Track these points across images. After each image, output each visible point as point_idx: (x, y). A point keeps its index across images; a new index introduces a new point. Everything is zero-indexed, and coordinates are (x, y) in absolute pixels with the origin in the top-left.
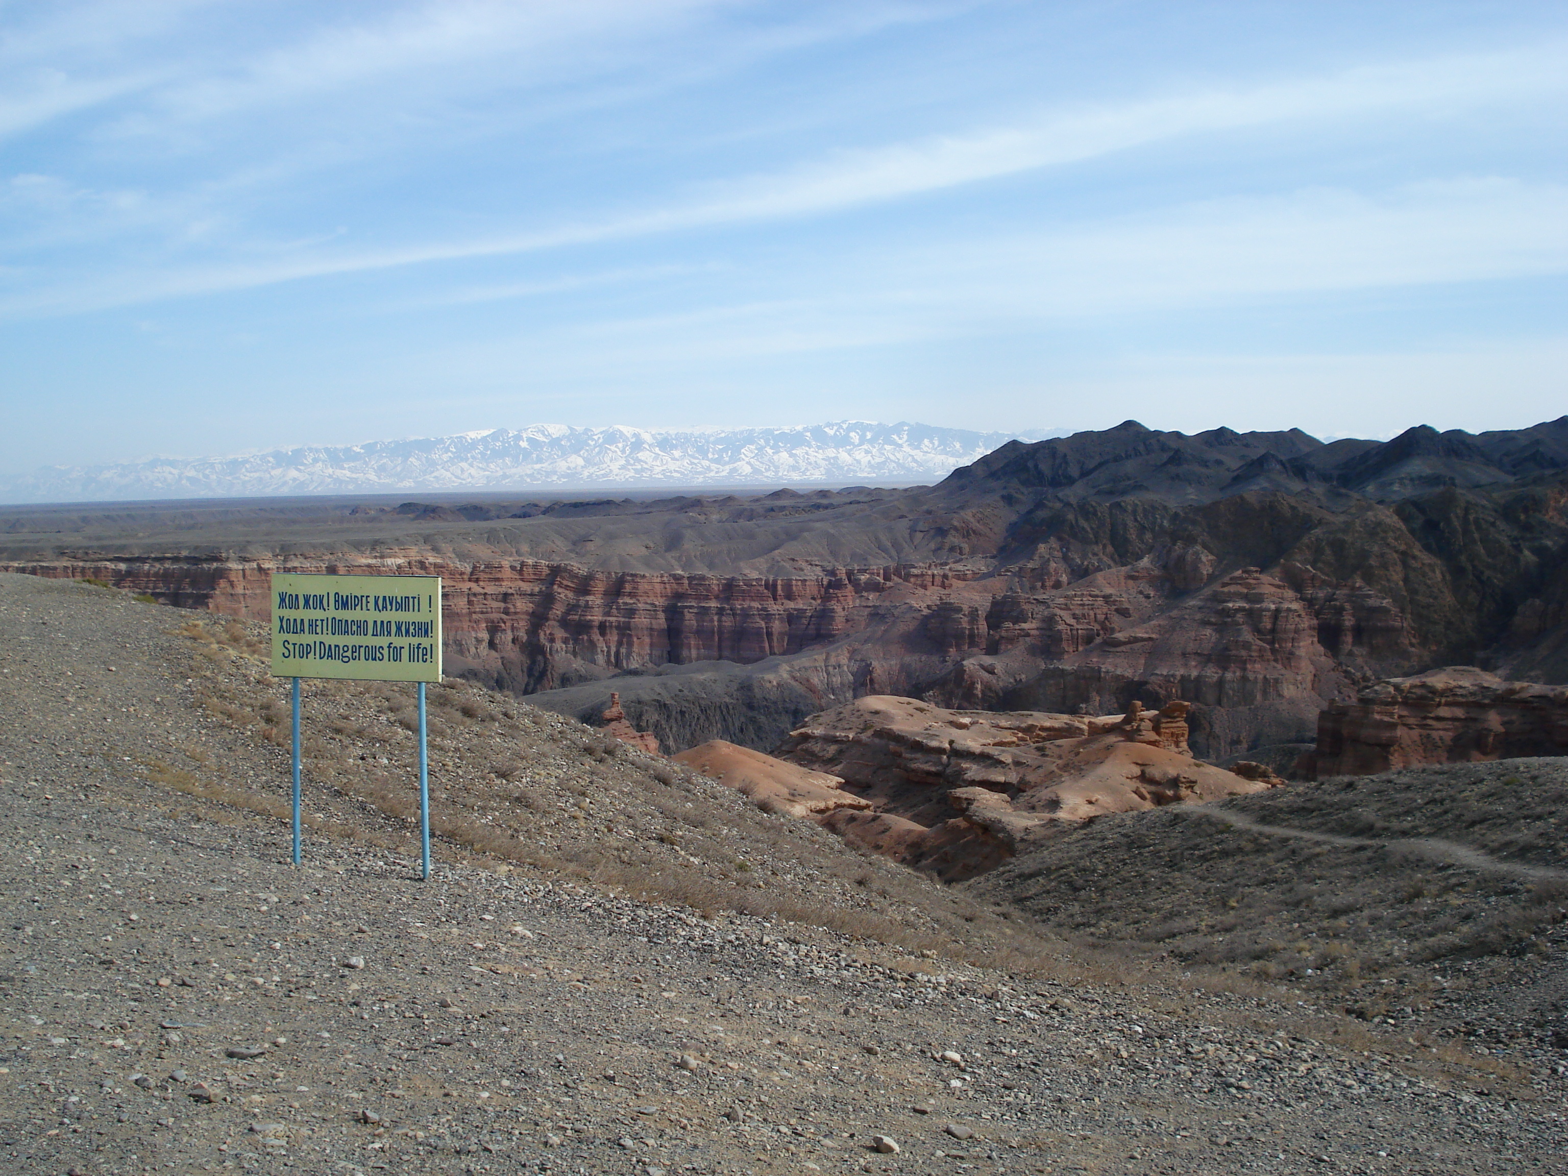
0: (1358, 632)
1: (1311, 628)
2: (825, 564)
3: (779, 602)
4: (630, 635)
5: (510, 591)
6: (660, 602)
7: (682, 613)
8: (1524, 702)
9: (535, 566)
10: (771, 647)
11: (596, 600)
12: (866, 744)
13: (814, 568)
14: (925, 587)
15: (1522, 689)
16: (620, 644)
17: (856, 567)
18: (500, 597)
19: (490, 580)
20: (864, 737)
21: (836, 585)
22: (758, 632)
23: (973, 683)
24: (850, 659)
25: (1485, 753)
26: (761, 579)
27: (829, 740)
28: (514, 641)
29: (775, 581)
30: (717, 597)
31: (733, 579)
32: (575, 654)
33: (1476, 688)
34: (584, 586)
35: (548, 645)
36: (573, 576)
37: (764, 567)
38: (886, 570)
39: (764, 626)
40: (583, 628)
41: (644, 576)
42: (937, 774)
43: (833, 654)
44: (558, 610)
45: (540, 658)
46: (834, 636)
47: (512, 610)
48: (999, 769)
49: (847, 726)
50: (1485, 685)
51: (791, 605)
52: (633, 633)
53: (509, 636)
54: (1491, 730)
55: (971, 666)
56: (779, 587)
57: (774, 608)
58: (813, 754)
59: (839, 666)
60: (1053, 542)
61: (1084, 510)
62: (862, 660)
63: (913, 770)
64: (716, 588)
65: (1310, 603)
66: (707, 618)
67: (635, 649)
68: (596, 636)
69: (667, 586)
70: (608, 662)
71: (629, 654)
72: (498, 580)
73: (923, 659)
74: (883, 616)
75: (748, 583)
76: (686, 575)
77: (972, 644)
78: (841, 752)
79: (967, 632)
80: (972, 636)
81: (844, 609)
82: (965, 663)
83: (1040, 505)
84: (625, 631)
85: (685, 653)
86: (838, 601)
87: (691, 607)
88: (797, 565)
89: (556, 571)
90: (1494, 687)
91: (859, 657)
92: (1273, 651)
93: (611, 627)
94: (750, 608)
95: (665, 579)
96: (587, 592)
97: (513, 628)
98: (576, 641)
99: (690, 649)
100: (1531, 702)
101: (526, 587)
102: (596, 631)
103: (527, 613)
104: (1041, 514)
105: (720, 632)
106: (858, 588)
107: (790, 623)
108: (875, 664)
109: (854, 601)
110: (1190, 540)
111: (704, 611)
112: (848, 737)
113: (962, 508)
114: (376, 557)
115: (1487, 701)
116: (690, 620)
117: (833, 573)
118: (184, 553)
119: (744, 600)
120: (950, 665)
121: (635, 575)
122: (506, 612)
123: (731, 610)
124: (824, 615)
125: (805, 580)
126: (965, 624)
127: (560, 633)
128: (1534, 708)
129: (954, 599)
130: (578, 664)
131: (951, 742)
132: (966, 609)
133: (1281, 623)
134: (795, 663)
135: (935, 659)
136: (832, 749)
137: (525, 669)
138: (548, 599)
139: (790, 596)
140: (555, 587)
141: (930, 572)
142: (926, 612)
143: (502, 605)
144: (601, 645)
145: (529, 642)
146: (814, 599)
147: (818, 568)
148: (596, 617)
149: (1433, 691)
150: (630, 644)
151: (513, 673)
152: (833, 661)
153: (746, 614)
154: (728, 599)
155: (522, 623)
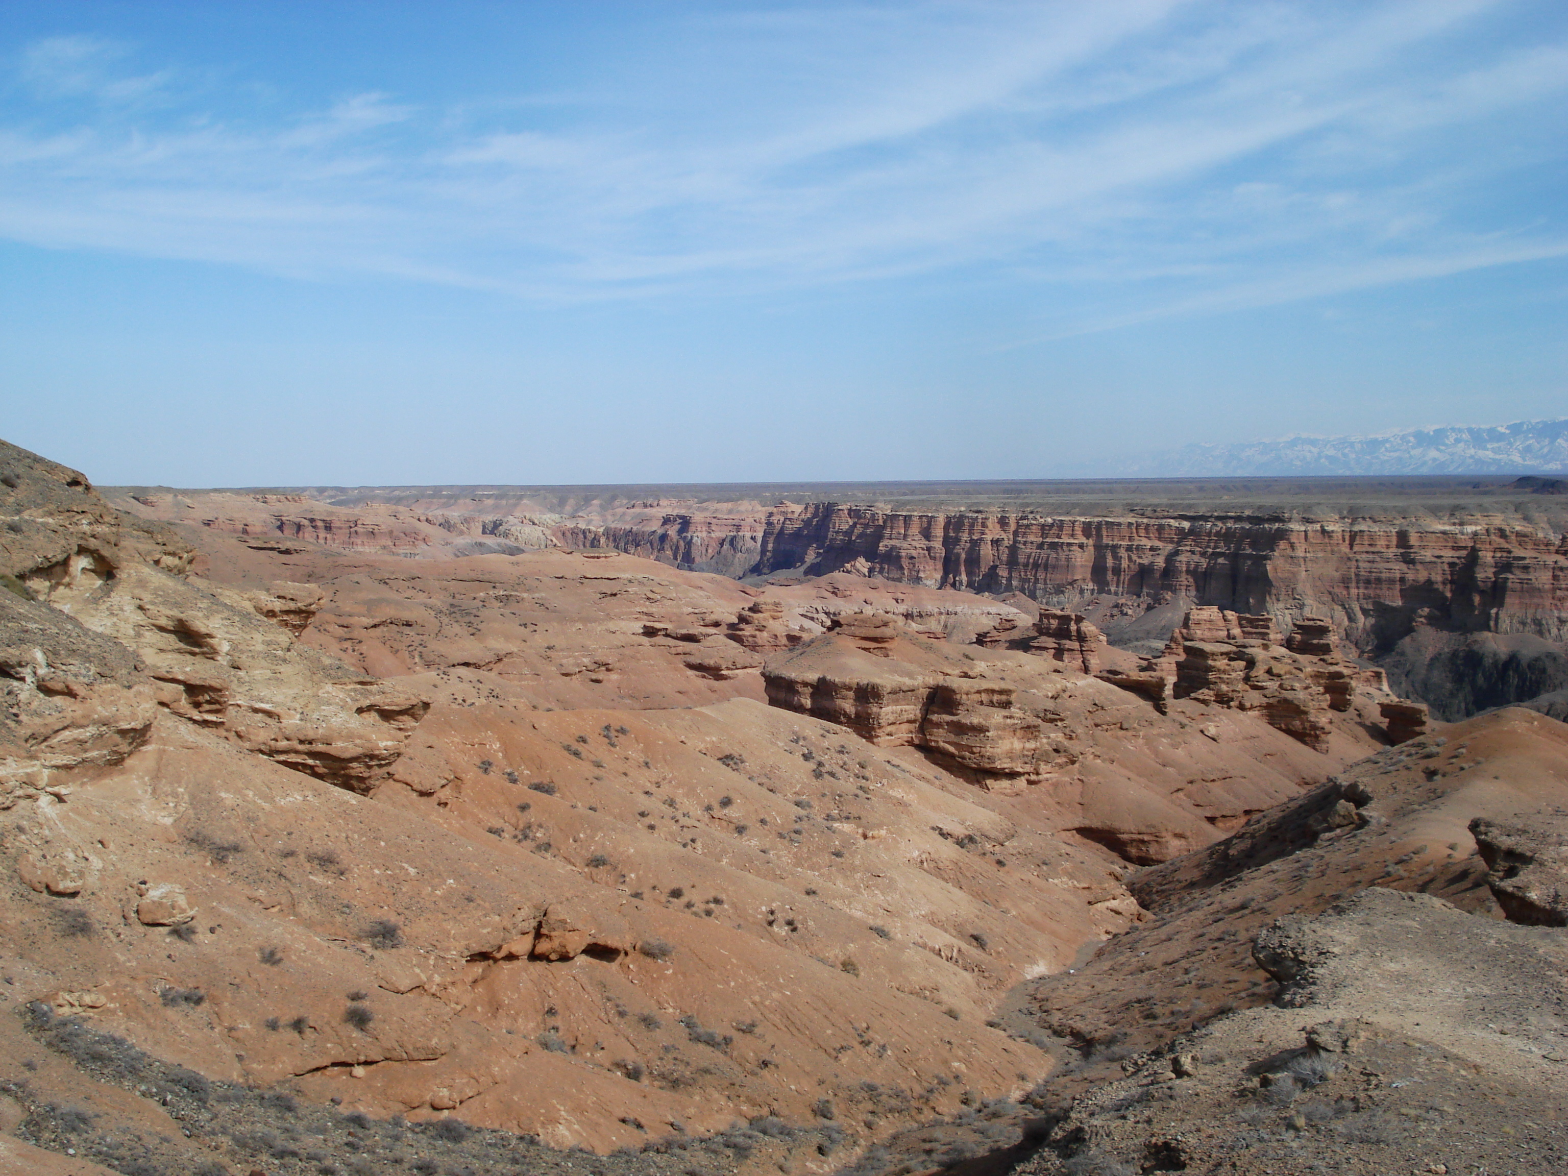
114: (1454, 524)
118: (1247, 513)
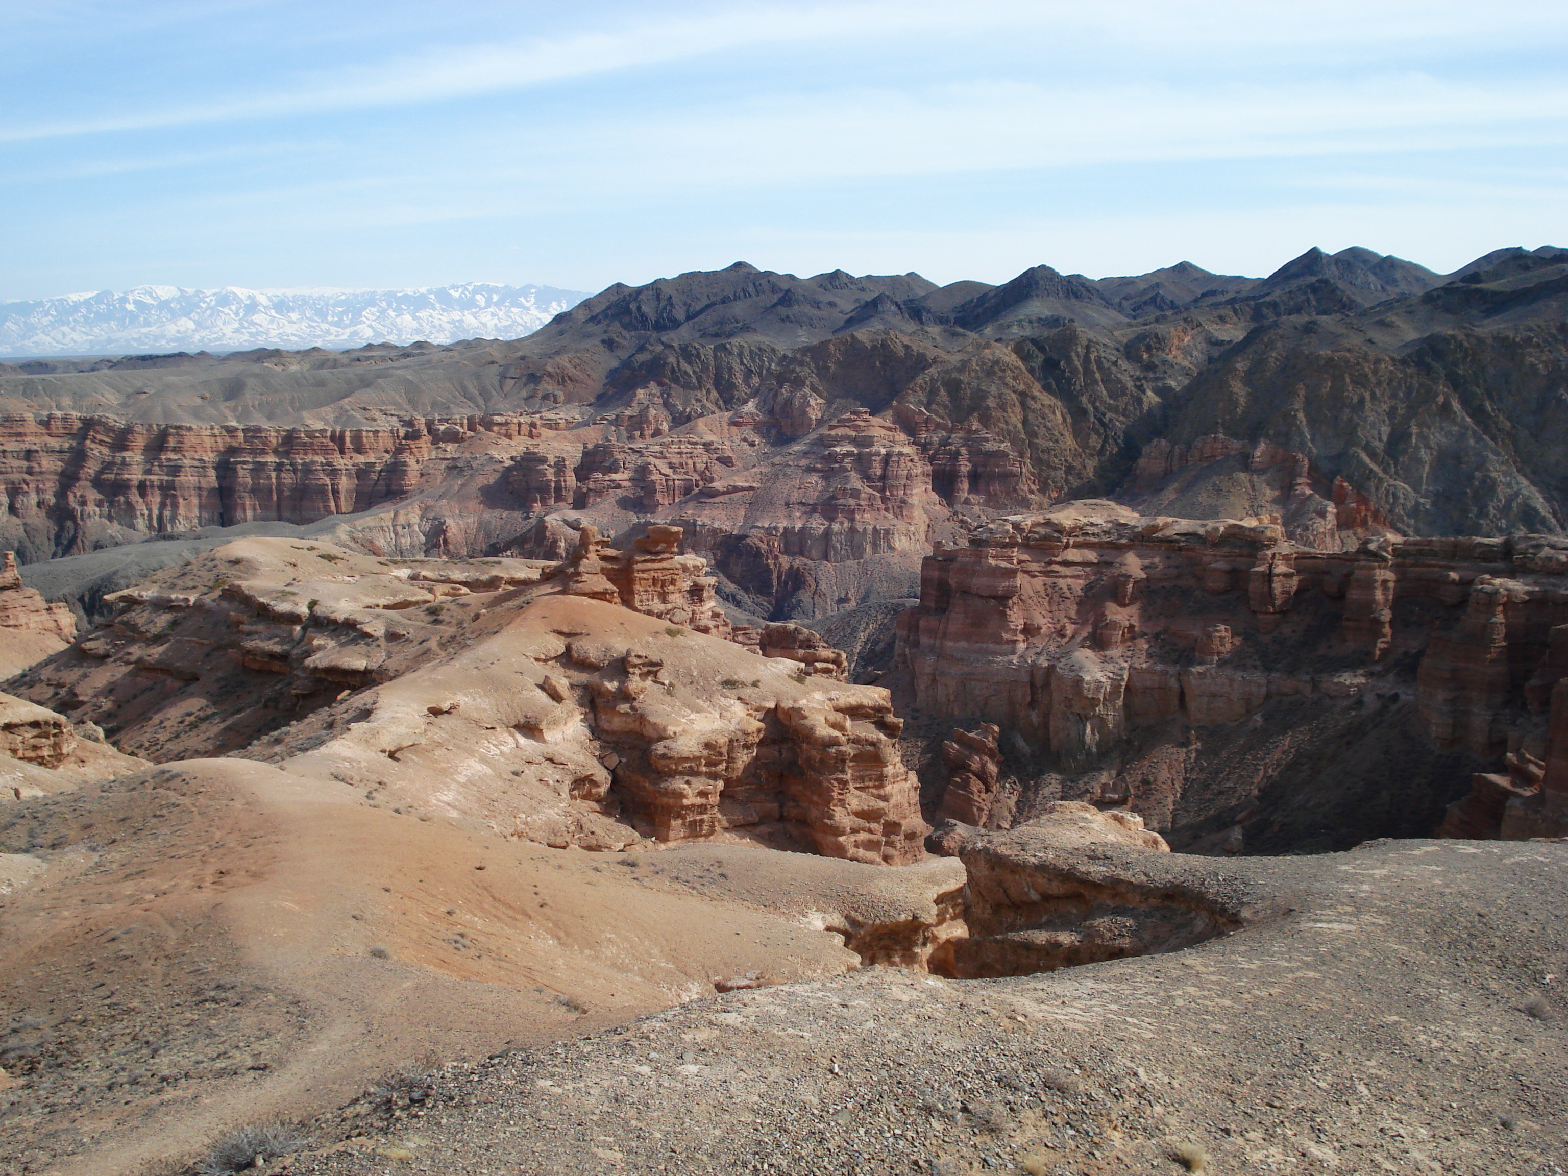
0: (975, 478)
1: (924, 474)
2: (402, 413)
3: (348, 456)
4: (175, 496)
5: (34, 447)
6: (210, 457)
7: (235, 470)
8: (1168, 541)
9: (65, 419)
10: (337, 506)
11: (135, 457)
12: (209, 611)
13: (390, 418)
14: (509, 436)
15: (1166, 525)
16: (163, 506)
17: (437, 417)
18: (23, 454)
19: (11, 435)
20: (207, 599)
21: (414, 436)
22: (322, 490)
23: (555, 541)
24: (422, 518)
25: (1123, 605)
26: (325, 431)
27: (161, 605)
28: (39, 505)
29: (342, 433)
30: (276, 452)
31: (294, 430)
32: (110, 518)
33: (1110, 525)
34: (121, 440)
35: (78, 508)
36: (109, 429)
37: (331, 417)
38: (471, 420)
39: (328, 482)
40: (121, 487)
41: (190, 429)
42: (284, 657)
43: (402, 512)
44: (91, 468)
45: (69, 523)
46: (406, 492)
47: (37, 469)
48: (362, 647)
49: (191, 584)
50: (1122, 521)
51: (361, 459)
52: (178, 493)
53: (33, 498)
54: (1130, 576)
55: (554, 523)
56: (348, 440)
57: (340, 462)
58: (134, 628)
59: (409, 525)
60: (653, 387)
61: (687, 353)
62: (435, 519)
63: (249, 652)
64: (274, 441)
65: (924, 447)
66: (264, 475)
67: (182, 511)
68: (135, 497)
69: (219, 439)
70: (150, 527)
71: (173, 519)
72: (20, 435)
73: (504, 515)
74: (462, 470)
75: (310, 434)
76: (241, 427)
77: (559, 498)
78: (174, 624)
79: (553, 485)
80: (558, 489)
81: (418, 462)
82: (546, 518)
83: (641, 349)
84: (168, 491)
85: (239, 514)
86: (411, 453)
87: (245, 463)
88: (368, 415)
89: (89, 424)
90: (1132, 523)
91: (431, 515)
92: (884, 500)
93: (152, 486)
94: (313, 462)
95: (216, 431)
96: (125, 448)
97: (38, 491)
98: (112, 504)
99: (245, 510)
100: (1177, 541)
101: (54, 443)
102: (135, 491)
103: (56, 473)
104: (642, 357)
105: (280, 492)
106: (437, 438)
107: (358, 478)
108: (450, 522)
109: (429, 452)
110: (798, 383)
111: (259, 468)
112: (187, 600)
113: (558, 353)
115: (1124, 541)
116: (244, 476)
117: (410, 423)
119: (306, 454)
120: (533, 521)
121: (178, 428)
122: (30, 472)
123: (291, 465)
124: (396, 470)
125: (378, 432)
126: (550, 474)
127: (93, 495)
128: (1180, 549)
129: (541, 450)
130: (114, 529)
131: (313, 604)
132: (552, 460)
133: (893, 468)
134: (357, 523)
135: (518, 515)
136: (163, 619)
137: (52, 537)
138: (78, 456)
139: (359, 449)
140: (88, 442)
141: (515, 421)
142: (508, 463)
143: (25, 464)
144: (141, 506)
145: (57, 505)
146: (387, 452)
147: (395, 418)
148: (135, 475)
149: (1060, 530)
150: (175, 506)
151: (37, 541)
152: (402, 519)
153: (308, 469)
154: (287, 454)
155: (49, 484)
